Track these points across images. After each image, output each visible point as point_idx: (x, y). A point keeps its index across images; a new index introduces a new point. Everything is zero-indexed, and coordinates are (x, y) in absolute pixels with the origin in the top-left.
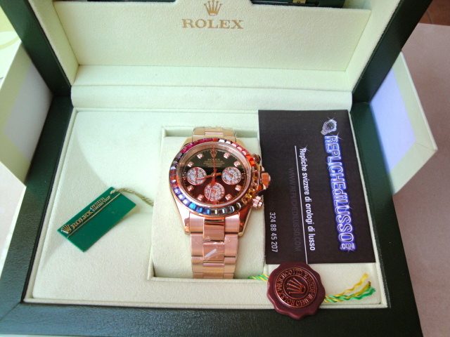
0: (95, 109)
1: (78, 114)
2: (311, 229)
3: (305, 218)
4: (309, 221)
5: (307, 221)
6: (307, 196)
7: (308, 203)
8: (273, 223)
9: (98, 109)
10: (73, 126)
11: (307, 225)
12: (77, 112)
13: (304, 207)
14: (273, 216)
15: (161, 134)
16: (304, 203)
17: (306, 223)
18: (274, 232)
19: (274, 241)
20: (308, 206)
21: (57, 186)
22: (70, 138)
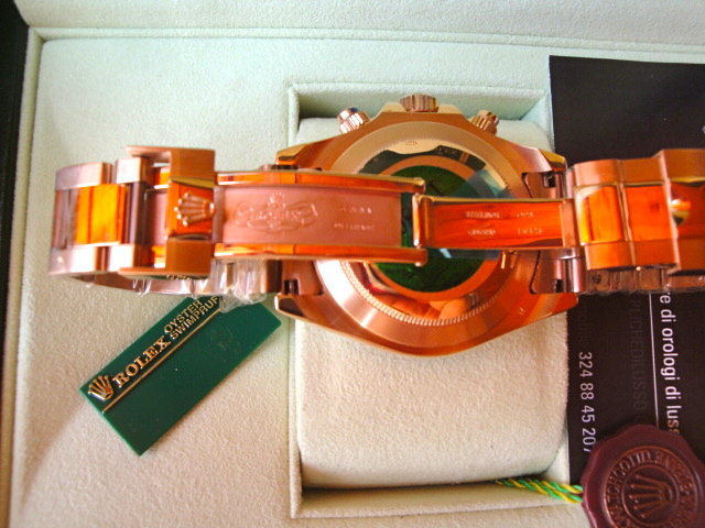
0: (91, 32)
1: (47, 46)
2: (672, 393)
3: (660, 365)
4: (669, 373)
5: (664, 373)
6: (665, 306)
7: (667, 325)
8: (587, 380)
9: (101, 32)
10: (36, 87)
11: (663, 383)
12: (43, 41)
13: (659, 337)
14: (586, 361)
15: (286, 104)
16: (660, 325)
17: (660, 378)
18: (588, 402)
19: (589, 426)
20: (668, 334)
21: (21, 274)
22: (33, 126)
